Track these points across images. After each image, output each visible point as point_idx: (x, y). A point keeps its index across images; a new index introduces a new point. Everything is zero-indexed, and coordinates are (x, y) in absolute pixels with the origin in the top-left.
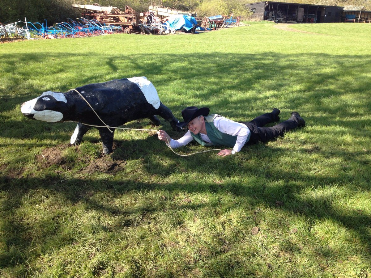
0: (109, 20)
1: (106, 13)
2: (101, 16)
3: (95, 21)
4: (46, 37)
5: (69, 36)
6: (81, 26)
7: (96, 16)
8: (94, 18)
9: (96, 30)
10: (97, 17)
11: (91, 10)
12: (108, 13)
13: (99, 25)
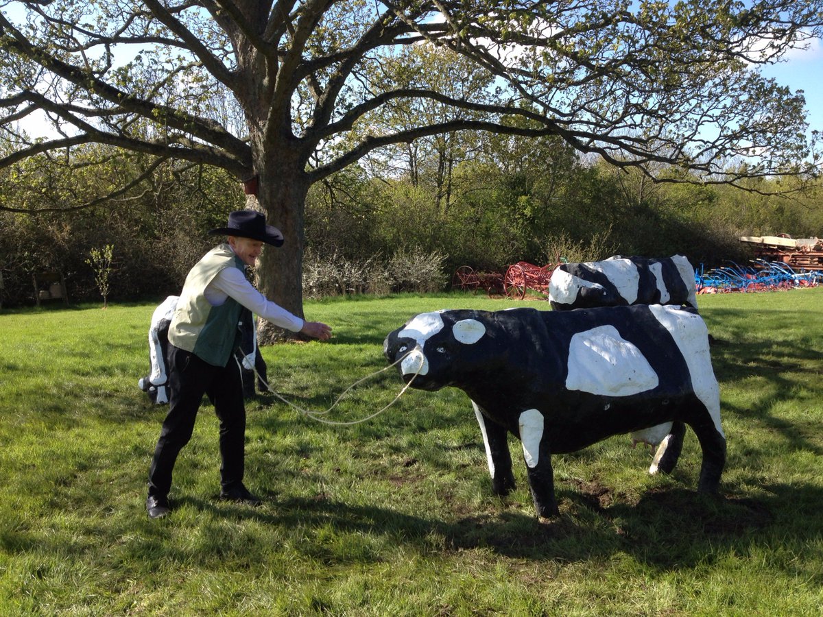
0: (808, 262)
1: (804, 250)
2: (793, 256)
3: (781, 265)
4: (702, 291)
5: (734, 290)
6: (753, 273)
7: (783, 256)
8: (781, 259)
9: (784, 280)
10: (785, 258)
11: (774, 246)
12: (808, 250)
13: (790, 272)
